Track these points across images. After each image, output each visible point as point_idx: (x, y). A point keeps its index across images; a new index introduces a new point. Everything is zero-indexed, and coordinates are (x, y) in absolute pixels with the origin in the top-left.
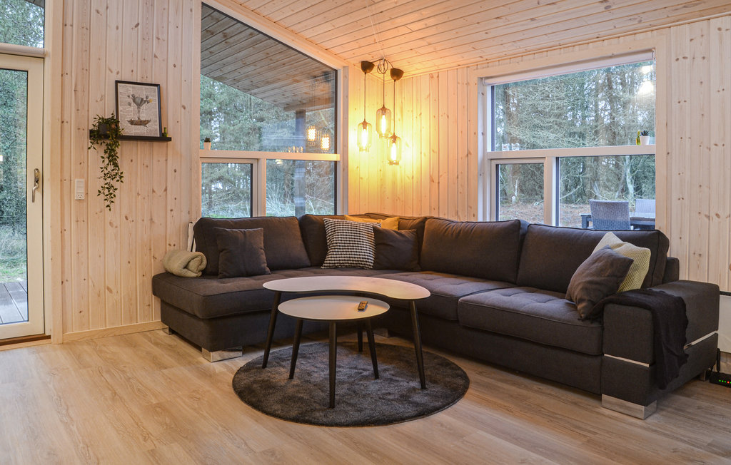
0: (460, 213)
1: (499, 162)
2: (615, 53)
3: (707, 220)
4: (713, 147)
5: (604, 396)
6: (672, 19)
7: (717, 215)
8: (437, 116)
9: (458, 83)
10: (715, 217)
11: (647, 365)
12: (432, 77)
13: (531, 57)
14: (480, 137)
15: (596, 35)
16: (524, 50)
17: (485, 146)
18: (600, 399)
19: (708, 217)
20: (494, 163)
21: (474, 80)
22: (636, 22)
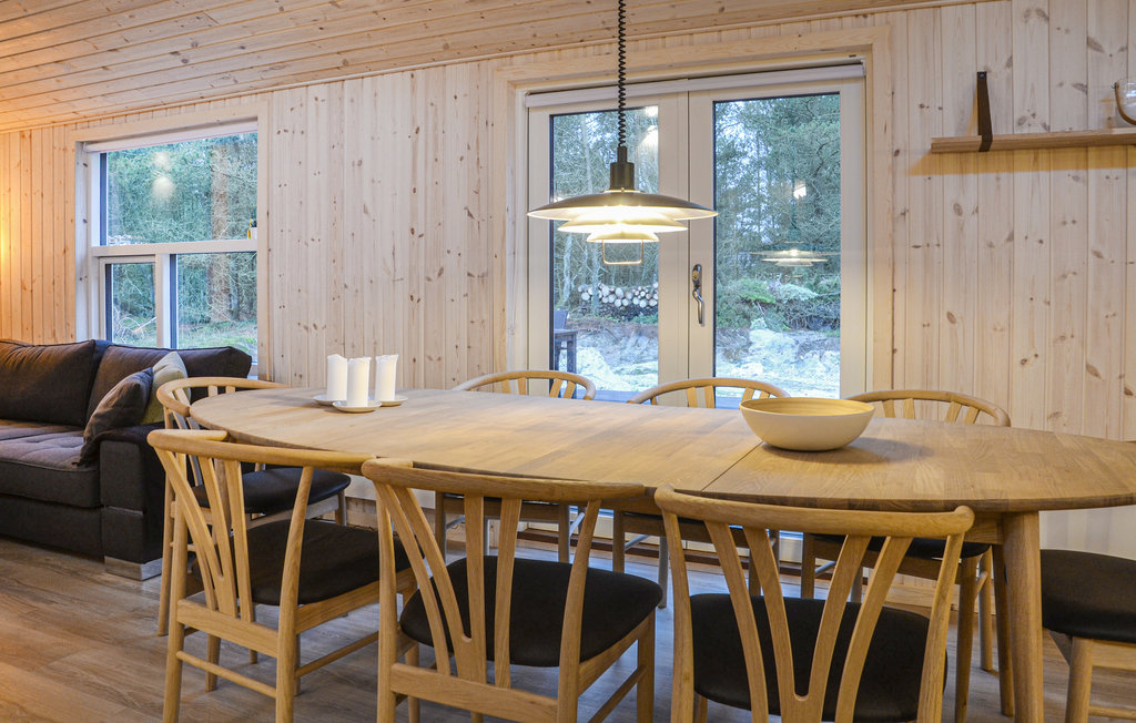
0: (57, 334)
1: (109, 261)
2: (222, 119)
3: (305, 332)
4: (310, 242)
5: (106, 558)
6: (268, 82)
7: (315, 326)
8: (29, 193)
9: (54, 148)
10: (313, 328)
11: (141, 513)
12: (23, 136)
13: (123, 118)
14: (80, 227)
15: (197, 94)
16: (123, 107)
17: (87, 238)
18: (101, 560)
19: (307, 328)
20: (103, 262)
21: (72, 145)
22: (231, 82)
